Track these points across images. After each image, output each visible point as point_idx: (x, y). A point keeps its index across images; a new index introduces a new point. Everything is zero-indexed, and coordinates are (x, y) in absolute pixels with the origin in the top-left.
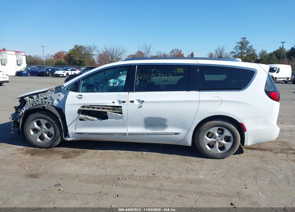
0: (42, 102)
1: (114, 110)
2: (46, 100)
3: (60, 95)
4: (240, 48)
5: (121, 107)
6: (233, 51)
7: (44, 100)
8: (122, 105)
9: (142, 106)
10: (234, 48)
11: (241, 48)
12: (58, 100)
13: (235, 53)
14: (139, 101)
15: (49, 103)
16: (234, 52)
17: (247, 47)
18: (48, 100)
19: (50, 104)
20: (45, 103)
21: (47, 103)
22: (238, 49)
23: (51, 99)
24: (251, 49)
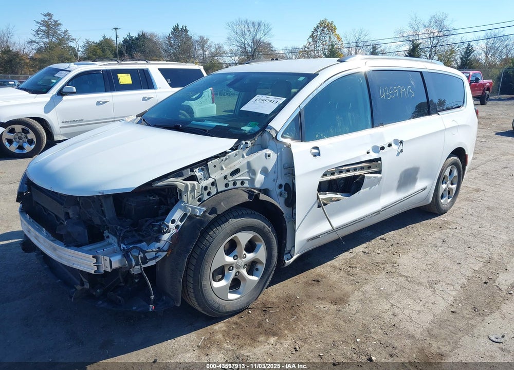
0: (227, 185)
1: (369, 167)
2: (236, 177)
3: (269, 156)
4: (45, 33)
5: (380, 159)
6: (34, 40)
7: (231, 179)
8: (381, 154)
9: (402, 151)
10: (34, 33)
11: (47, 34)
12: (265, 171)
13: (38, 43)
14: (396, 141)
15: (242, 183)
16: (34, 42)
17: (59, 32)
18: (243, 176)
19: (246, 185)
20: (235, 184)
21: (238, 185)
22: (41, 35)
23: (248, 172)
24: (67, 36)
